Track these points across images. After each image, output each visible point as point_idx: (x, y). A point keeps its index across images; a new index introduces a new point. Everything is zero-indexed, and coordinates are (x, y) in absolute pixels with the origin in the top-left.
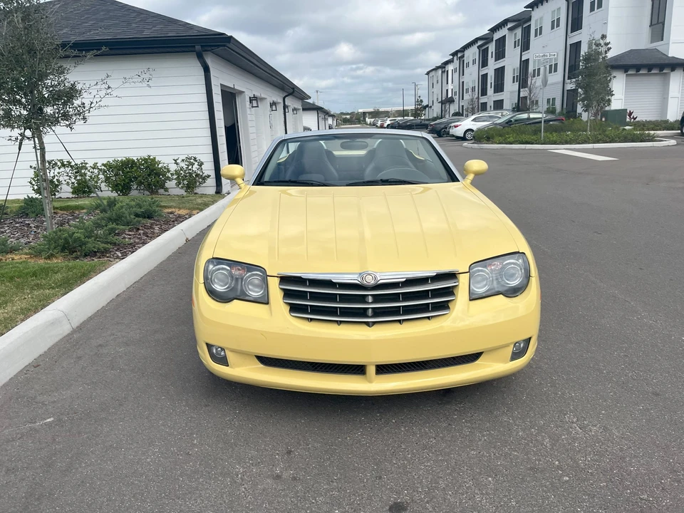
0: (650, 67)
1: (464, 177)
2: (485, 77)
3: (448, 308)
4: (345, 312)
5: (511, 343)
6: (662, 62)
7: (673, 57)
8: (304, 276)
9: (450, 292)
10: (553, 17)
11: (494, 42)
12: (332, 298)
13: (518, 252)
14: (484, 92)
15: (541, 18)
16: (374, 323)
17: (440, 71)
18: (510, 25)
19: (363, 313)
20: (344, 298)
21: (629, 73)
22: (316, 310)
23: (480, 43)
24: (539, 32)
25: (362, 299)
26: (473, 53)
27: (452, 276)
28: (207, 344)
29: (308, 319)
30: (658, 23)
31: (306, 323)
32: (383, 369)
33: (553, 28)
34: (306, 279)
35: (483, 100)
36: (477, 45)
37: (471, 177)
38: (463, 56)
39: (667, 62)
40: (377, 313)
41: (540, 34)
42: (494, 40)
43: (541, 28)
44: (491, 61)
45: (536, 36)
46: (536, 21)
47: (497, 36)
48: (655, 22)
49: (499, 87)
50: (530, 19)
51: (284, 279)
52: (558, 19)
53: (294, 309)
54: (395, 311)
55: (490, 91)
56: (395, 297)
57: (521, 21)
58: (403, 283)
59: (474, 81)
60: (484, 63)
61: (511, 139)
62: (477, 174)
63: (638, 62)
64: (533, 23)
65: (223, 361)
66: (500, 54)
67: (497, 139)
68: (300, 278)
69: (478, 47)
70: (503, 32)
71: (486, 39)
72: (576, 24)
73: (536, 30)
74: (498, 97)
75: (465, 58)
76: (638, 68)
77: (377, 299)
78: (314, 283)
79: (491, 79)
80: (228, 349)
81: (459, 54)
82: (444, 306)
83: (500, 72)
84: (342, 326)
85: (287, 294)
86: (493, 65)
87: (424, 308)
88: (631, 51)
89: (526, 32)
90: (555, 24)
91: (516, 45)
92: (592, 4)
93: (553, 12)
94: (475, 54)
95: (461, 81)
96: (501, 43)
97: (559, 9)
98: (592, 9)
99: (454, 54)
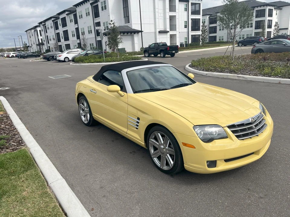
0: (128, 33)
2: (58, 34)
7: (134, 29)
10: (86, 11)
11: (60, 19)
14: (59, 40)
15: (81, 11)
17: (33, 31)
18: (67, 13)
20: (249, 129)
22: (244, 136)
23: (53, 19)
24: (81, 17)
30: (127, 17)
31: (243, 141)
33: (87, 16)
34: (236, 125)
35: (59, 44)
38: (45, 24)
39: (132, 31)
40: (258, 131)
41: (82, 17)
42: (60, 18)
43: (82, 15)
44: (60, 27)
46: (79, 12)
47: (61, 16)
48: (125, 16)
49: (67, 39)
50: (76, 11)
52: (89, 12)
53: (238, 137)
55: (62, 40)
57: (72, 11)
59: (53, 36)
60: (57, 28)
61: (93, 61)
63: (123, 31)
64: (77, 13)
66: (64, 25)
67: (86, 61)
69: (52, 21)
70: (64, 15)
71: (56, 18)
72: (96, 15)
73: (80, 16)
74: (67, 42)
76: (124, 33)
79: (62, 35)
81: (43, 23)
82: (266, 124)
83: (66, 32)
86: (61, 30)
88: (120, 26)
89: (75, 16)
90: (88, 14)
91: (71, 21)
92: (102, 7)
93: (86, 9)
94: (51, 24)
95: (46, 35)
96: (64, 20)
97: (88, 8)
98: (103, 10)
99: (40, 23)
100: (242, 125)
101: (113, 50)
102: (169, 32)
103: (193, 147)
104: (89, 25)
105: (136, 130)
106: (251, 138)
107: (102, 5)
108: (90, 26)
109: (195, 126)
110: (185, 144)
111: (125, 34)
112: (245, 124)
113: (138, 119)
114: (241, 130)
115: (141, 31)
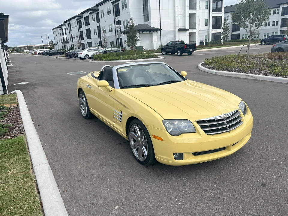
0: (146, 31)
2: (81, 32)
6: (150, 29)
7: (153, 27)
9: (240, 116)
10: (108, 10)
11: (84, 18)
12: (215, 125)
14: (82, 39)
15: (103, 10)
16: (230, 131)
17: (59, 29)
18: (90, 12)
19: (225, 129)
20: (220, 125)
21: (140, 33)
22: (213, 131)
23: (77, 18)
24: (103, 15)
25: (223, 124)
27: (238, 111)
28: (173, 153)
33: (108, 14)
35: (82, 42)
38: (70, 23)
40: (229, 127)
41: (103, 16)
42: (84, 17)
43: (103, 14)
44: (83, 26)
45: (102, 17)
46: (101, 11)
47: (85, 15)
48: (145, 14)
49: (89, 37)
52: (110, 11)
53: (206, 132)
54: (233, 126)
55: (85, 38)
56: (231, 121)
57: (94, 10)
59: (77, 34)
60: (80, 27)
61: (110, 59)
64: (99, 11)
66: (87, 23)
67: (103, 59)
68: (204, 120)
69: (77, 20)
70: (87, 14)
71: (80, 16)
72: (117, 14)
73: (101, 15)
74: (89, 41)
75: (71, 24)
76: (143, 31)
77: (228, 123)
78: (209, 121)
79: (85, 33)
80: (184, 153)
82: (241, 121)
83: (88, 31)
86: (84, 28)
88: (139, 25)
89: (97, 15)
90: (109, 13)
91: (93, 20)
92: (123, 6)
93: (107, 8)
94: (75, 23)
95: (71, 34)
96: (87, 19)
97: (110, 7)
98: (123, 8)
99: (66, 22)
100: (213, 121)
101: (132, 48)
102: (188, 30)
103: (161, 139)
104: (110, 24)
105: (120, 122)
106: (220, 133)
107: (123, 3)
108: (111, 25)
109: (164, 120)
110: (155, 137)
112: (216, 120)
113: (121, 112)
114: (211, 126)
115: (160, 30)
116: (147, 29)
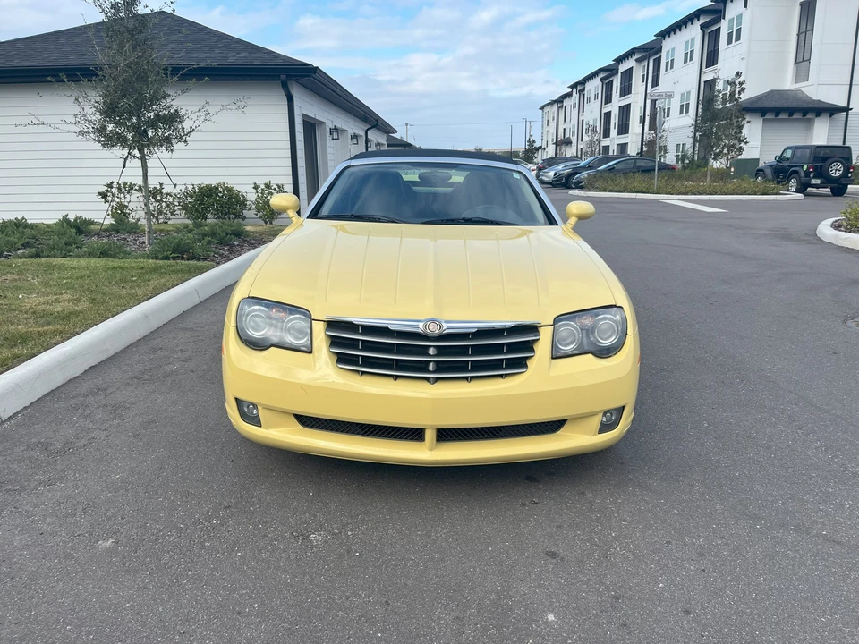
0: (791, 111)
1: (565, 220)
2: (608, 115)
3: (526, 366)
4: (402, 366)
5: (600, 412)
6: (805, 106)
7: (819, 101)
8: (356, 321)
9: (529, 347)
10: (686, 48)
11: (619, 74)
12: (387, 348)
13: (615, 306)
14: (607, 134)
15: (673, 50)
16: (437, 379)
17: (555, 106)
18: (637, 56)
19: (422, 367)
20: (402, 349)
21: (766, 117)
22: (367, 362)
23: (602, 75)
24: (670, 65)
25: (423, 351)
26: (594, 86)
27: (533, 329)
28: (236, 399)
29: (358, 371)
30: (803, 61)
31: (357, 376)
32: (445, 435)
33: (685, 61)
34: (358, 325)
35: (605, 142)
36: (600, 77)
37: (573, 220)
38: (583, 90)
39: (810, 106)
40: (441, 367)
41: (672, 67)
42: (620, 71)
43: (672, 60)
44: (615, 95)
45: (667, 70)
46: (668, 52)
47: (623, 67)
48: (800, 59)
49: (624, 129)
50: (660, 50)
51: (332, 325)
52: (692, 52)
53: (342, 359)
54: (461, 367)
55: (614, 132)
56: (462, 351)
57: (650, 51)
58: (473, 334)
59: (595, 120)
60: (608, 100)
62: (581, 218)
63: (777, 105)
64: (663, 54)
65: (256, 421)
66: (626, 90)
68: (351, 323)
69: (601, 80)
70: (631, 63)
71: (610, 71)
72: (711, 58)
73: (667, 63)
74: (623, 139)
75: (586, 92)
76: (777, 111)
77: (441, 351)
78: (368, 329)
79: (614, 119)
80: (261, 405)
81: (580, 86)
82: (521, 364)
83: (625, 110)
84: (400, 382)
85: (335, 342)
86: (617, 102)
87: (496, 365)
88: (772, 92)
89: (658, 62)
90: (688, 57)
91: (645, 79)
92: (730, 35)
93: (687, 43)
94: (596, 88)
95: (581, 119)
96: (628, 74)
97: (693, 40)
98: (729, 42)
99: (574, 86)
100: (385, 331)
104: (684, 90)
106: (394, 377)
107: (731, 27)
108: (689, 93)
109: (249, 297)
111: (780, 117)
112: (396, 332)
114: (367, 346)
115: (847, 109)
116: (794, 105)
